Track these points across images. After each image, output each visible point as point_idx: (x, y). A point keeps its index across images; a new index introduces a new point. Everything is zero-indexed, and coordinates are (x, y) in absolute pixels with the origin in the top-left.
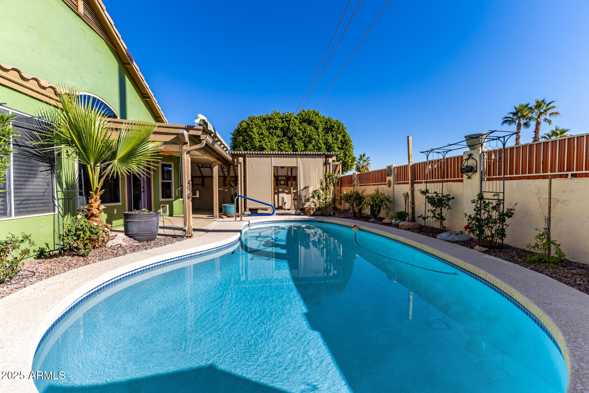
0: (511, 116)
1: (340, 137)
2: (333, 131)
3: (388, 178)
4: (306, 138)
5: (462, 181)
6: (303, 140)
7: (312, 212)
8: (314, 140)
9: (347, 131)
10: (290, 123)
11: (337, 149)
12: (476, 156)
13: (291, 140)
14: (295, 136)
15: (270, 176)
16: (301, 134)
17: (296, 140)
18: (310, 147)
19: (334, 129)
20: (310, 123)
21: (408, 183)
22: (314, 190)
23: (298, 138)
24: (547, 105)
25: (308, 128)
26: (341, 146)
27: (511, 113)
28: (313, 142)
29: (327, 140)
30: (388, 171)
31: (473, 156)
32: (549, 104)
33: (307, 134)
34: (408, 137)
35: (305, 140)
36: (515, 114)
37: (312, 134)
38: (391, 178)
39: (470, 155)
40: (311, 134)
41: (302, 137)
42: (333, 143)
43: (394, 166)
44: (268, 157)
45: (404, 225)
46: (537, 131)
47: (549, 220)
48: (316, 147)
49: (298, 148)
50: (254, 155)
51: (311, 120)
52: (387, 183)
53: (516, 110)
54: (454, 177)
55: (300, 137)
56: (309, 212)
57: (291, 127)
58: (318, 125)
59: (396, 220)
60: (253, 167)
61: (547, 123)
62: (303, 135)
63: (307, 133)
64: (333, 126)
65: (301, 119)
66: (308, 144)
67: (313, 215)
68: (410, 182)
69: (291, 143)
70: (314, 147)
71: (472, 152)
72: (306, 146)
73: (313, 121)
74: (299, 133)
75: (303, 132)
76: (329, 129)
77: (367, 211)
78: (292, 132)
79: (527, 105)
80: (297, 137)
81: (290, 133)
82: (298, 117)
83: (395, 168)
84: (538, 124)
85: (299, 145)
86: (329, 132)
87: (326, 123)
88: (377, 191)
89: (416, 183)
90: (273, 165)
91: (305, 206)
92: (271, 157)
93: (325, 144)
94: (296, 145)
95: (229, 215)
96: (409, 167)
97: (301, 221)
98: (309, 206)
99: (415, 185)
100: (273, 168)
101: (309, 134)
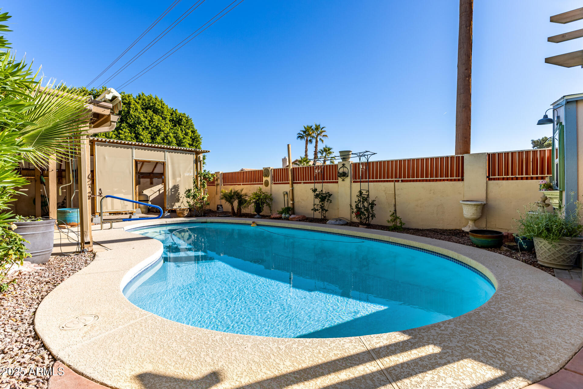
0: (302, 133)
1: (189, 131)
2: (181, 125)
3: (265, 179)
4: (152, 128)
5: (337, 182)
6: (150, 130)
7: (186, 213)
8: (163, 133)
9: (195, 127)
10: (130, 107)
11: (187, 145)
12: (347, 166)
13: (135, 128)
14: (139, 124)
15: (130, 173)
16: (147, 123)
17: (141, 130)
18: (159, 139)
19: (182, 123)
20: (156, 111)
21: (289, 183)
22: (187, 189)
23: (143, 127)
24: (321, 129)
25: (156, 118)
26: (191, 143)
27: (302, 131)
28: (162, 135)
29: (176, 133)
30: (266, 172)
31: (345, 166)
32: (323, 128)
33: (154, 125)
34: (288, 145)
35: (151, 131)
36: (305, 132)
37: (161, 125)
38: (269, 179)
39: (344, 165)
40: (159, 125)
41: (148, 126)
42: (184, 138)
43: (271, 168)
44: (128, 148)
45: (294, 218)
46: (316, 147)
47: (395, 205)
48: (165, 141)
49: (143, 139)
50: (107, 143)
51: (157, 108)
52: (264, 183)
53: (305, 128)
54: (333, 179)
55: (145, 126)
56: (182, 213)
57: (131, 112)
58: (166, 115)
59: (285, 214)
60: (105, 158)
61: (321, 142)
62: (150, 125)
63: (154, 123)
64: (181, 119)
65: (143, 105)
66: (155, 136)
67: (187, 217)
68: (290, 182)
69: (133, 131)
70: (163, 140)
71: (344, 162)
72: (153, 139)
73: (159, 109)
74: (144, 122)
75: (150, 121)
76: (177, 121)
77: (251, 209)
78: (133, 119)
79: (311, 127)
80: (141, 126)
81: (130, 119)
82: (140, 102)
83: (272, 169)
84: (317, 142)
85: (145, 135)
86: (177, 125)
87: (172, 114)
88: (260, 190)
89: (295, 183)
90: (135, 158)
91: (174, 207)
92: (132, 148)
93: (174, 137)
94: (140, 135)
95: (72, 224)
96: (290, 170)
97: (181, 223)
98: (179, 207)
99: (295, 185)
100: (134, 161)
101: (157, 124)
